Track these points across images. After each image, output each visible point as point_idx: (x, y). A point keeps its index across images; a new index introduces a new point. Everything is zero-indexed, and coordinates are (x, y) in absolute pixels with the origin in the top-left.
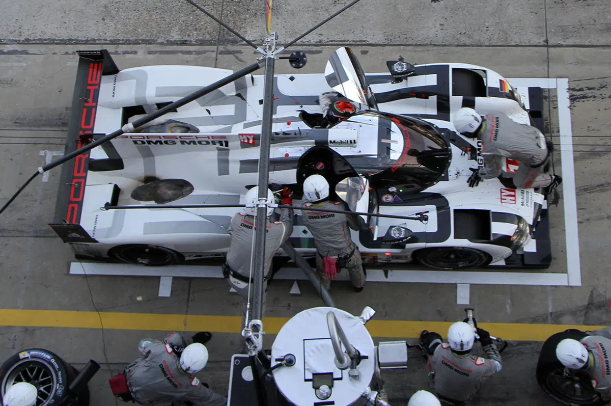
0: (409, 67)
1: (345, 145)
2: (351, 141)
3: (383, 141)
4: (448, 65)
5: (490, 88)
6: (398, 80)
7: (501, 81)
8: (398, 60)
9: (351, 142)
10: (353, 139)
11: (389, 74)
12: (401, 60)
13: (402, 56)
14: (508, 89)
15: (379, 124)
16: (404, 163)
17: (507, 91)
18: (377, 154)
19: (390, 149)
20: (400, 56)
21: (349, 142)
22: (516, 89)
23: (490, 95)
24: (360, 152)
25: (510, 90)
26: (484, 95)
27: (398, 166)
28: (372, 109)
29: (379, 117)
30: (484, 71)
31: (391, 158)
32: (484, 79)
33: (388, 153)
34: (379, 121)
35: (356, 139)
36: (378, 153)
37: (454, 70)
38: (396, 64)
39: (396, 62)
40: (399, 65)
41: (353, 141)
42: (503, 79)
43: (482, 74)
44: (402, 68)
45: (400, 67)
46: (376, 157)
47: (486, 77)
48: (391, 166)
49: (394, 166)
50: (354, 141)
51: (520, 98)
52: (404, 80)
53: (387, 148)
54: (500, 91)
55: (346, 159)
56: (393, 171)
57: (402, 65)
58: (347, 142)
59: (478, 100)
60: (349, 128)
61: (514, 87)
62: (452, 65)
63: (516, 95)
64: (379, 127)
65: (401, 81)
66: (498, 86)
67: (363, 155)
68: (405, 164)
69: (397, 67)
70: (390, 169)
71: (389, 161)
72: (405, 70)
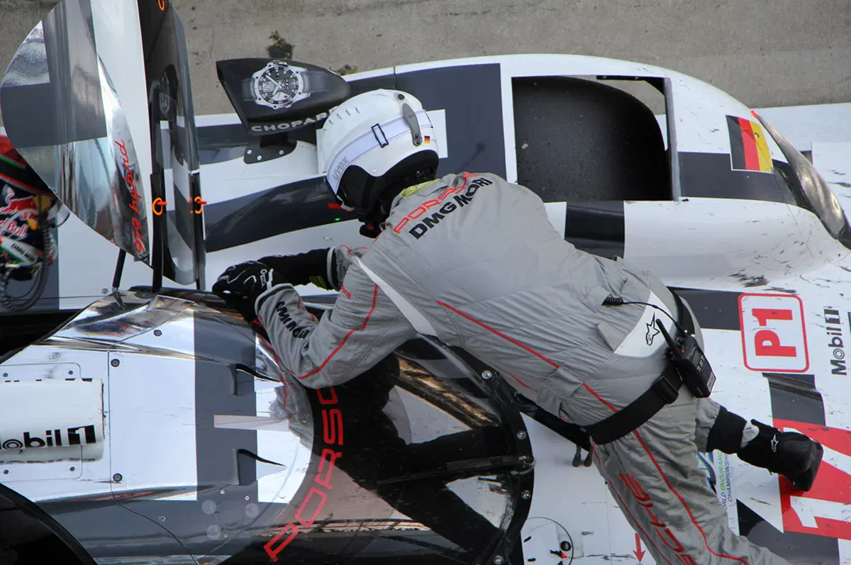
0: (320, 86)
1: (45, 452)
2: (72, 431)
3: (224, 422)
4: (497, 66)
5: (685, 156)
6: (277, 145)
7: (733, 121)
8: (266, 56)
9: (74, 438)
10: (80, 420)
11: (233, 119)
12: (281, 51)
13: (282, 35)
14: (768, 155)
15: (198, 347)
16: (322, 518)
17: (766, 168)
18: (195, 484)
19: (255, 457)
20: (275, 37)
21: (64, 435)
22: (808, 154)
23: (690, 191)
24: (118, 478)
25: (776, 163)
26: (663, 193)
27: (296, 530)
28: (167, 283)
29: (196, 315)
30: (658, 83)
31: (263, 497)
32: (661, 120)
33: (248, 478)
34: (198, 335)
35: (97, 423)
36: (199, 478)
37: (518, 83)
38: (258, 74)
39: (259, 64)
40: (276, 78)
41: (82, 433)
42: (743, 112)
43: (646, 95)
44: (290, 91)
45: (279, 85)
46: (193, 496)
47: (668, 113)
48: (263, 534)
49: (279, 533)
50: (90, 430)
51: (826, 192)
52: (300, 144)
53: (241, 452)
54: (732, 169)
55: (56, 517)
56: (273, 555)
57: (287, 78)
58: (53, 439)
59: (638, 214)
60: (62, 373)
61: (798, 146)
62: (515, 66)
63: (806, 181)
64: (198, 358)
65: (290, 148)
66: (721, 144)
67: (132, 493)
68: (326, 523)
69: (266, 87)
70: (258, 546)
71: (252, 512)
72: (299, 97)
